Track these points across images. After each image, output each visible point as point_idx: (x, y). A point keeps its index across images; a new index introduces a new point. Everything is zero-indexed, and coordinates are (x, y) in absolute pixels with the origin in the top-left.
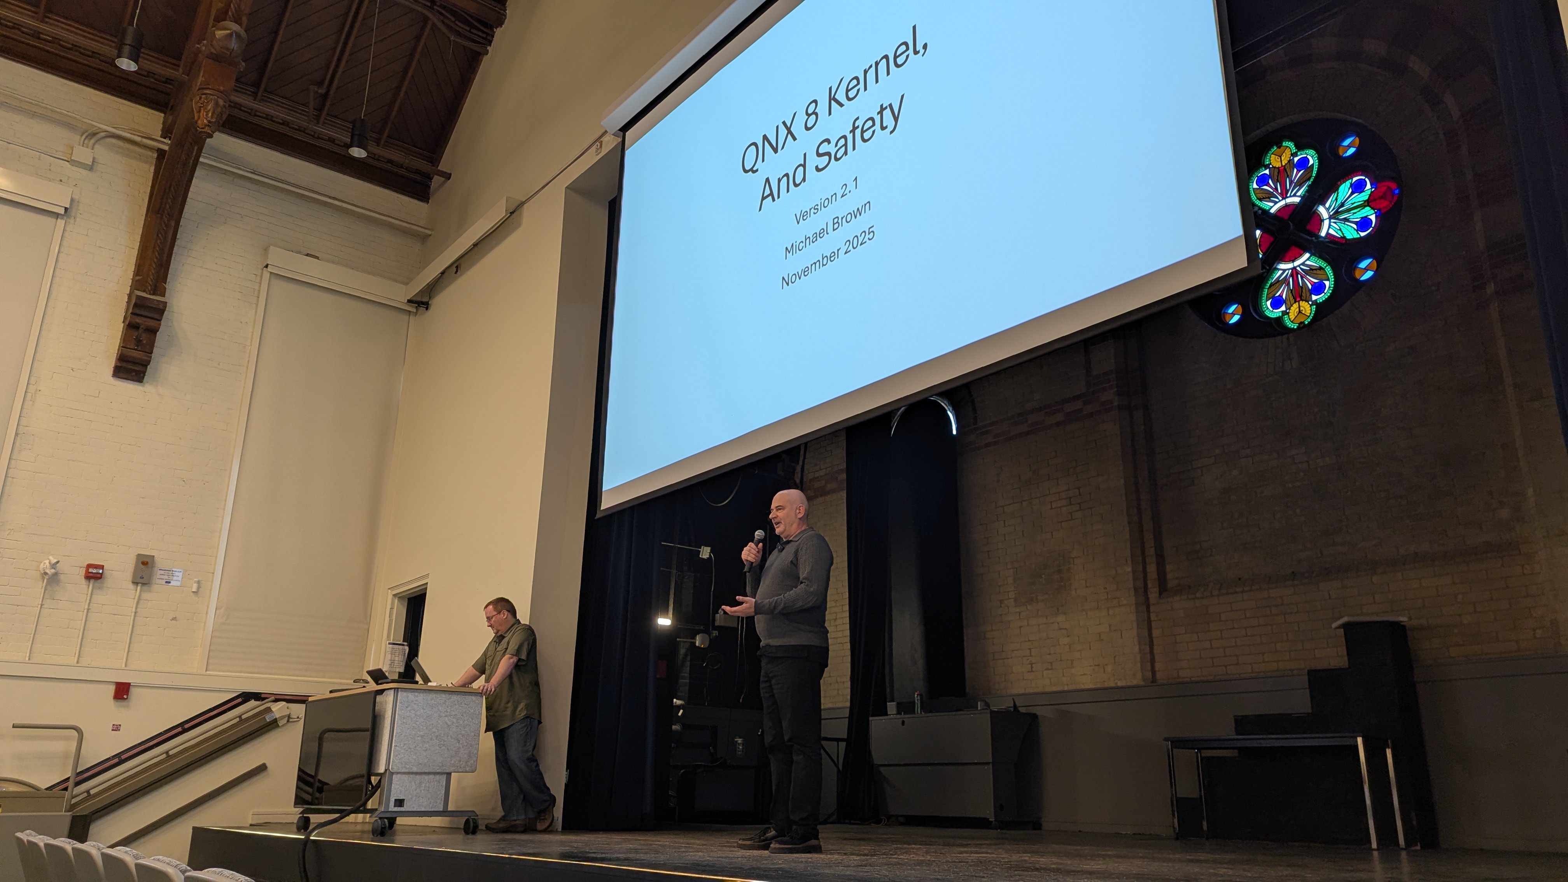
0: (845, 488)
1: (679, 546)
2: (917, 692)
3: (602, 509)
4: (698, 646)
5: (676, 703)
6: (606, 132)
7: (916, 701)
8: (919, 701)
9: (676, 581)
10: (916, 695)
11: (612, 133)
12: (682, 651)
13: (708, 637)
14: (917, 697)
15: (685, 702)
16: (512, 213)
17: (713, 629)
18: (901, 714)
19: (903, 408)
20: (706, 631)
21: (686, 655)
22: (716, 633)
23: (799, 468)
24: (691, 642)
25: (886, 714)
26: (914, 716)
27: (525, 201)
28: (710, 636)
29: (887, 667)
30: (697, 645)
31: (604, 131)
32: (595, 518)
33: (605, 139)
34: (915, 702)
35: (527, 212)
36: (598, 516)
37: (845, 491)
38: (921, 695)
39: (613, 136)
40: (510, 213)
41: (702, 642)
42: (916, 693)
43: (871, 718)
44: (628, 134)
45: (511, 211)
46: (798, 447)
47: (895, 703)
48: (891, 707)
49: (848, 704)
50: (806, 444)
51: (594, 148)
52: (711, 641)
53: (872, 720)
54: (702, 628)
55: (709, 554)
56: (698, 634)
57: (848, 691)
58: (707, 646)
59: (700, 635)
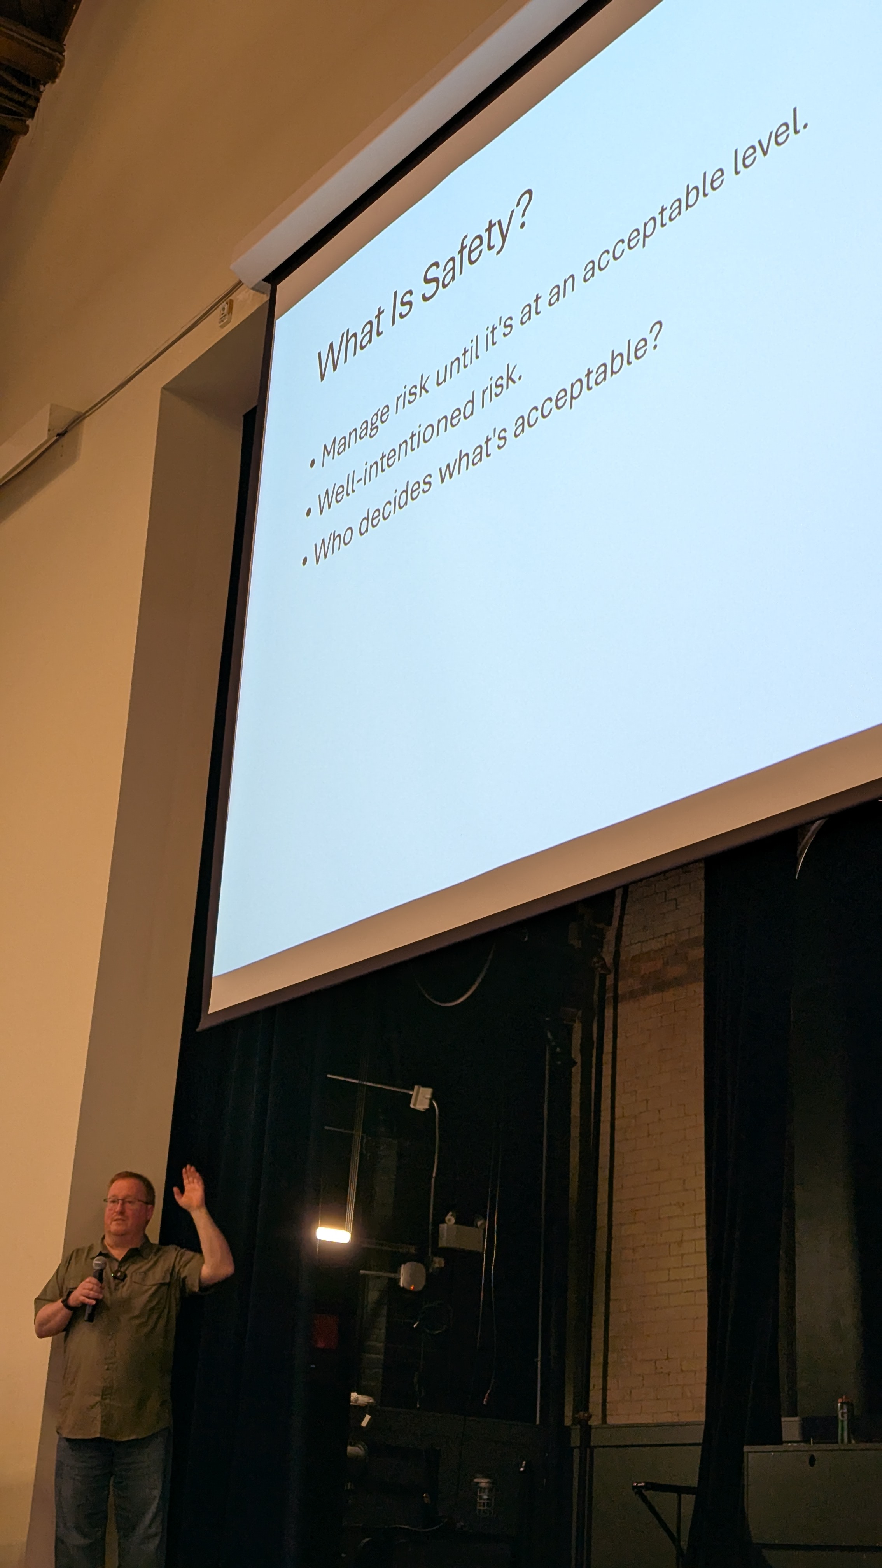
0: (702, 977)
1: (368, 1084)
2: (842, 1398)
3: (210, 1012)
4: (403, 1288)
5: (356, 1400)
6: (239, 284)
7: (840, 1416)
8: (846, 1416)
9: (361, 1154)
10: (839, 1404)
11: (251, 287)
12: (373, 1296)
13: (424, 1270)
14: (842, 1407)
15: (375, 1399)
16: (60, 435)
17: (435, 1254)
18: (808, 1442)
19: (818, 822)
20: (420, 1258)
21: (379, 1303)
22: (439, 1263)
23: (611, 935)
24: (390, 1279)
25: (780, 1442)
26: (835, 1446)
27: (87, 412)
28: (427, 1270)
29: (782, 1345)
30: (401, 1285)
31: (236, 281)
32: (198, 1030)
33: (240, 296)
34: (837, 1417)
35: (89, 430)
36: (204, 1025)
37: (702, 984)
38: (850, 1405)
39: (252, 291)
40: (58, 435)
41: (412, 1279)
42: (840, 1400)
43: (746, 1448)
44: (283, 287)
45: (60, 431)
46: (609, 895)
47: (797, 1419)
48: (791, 1426)
49: (702, 1417)
50: (626, 888)
51: (218, 312)
52: (429, 1277)
53: (748, 1452)
54: (413, 1250)
55: (428, 1101)
56: (404, 1263)
57: (702, 1391)
58: (421, 1288)
59: (408, 1264)
